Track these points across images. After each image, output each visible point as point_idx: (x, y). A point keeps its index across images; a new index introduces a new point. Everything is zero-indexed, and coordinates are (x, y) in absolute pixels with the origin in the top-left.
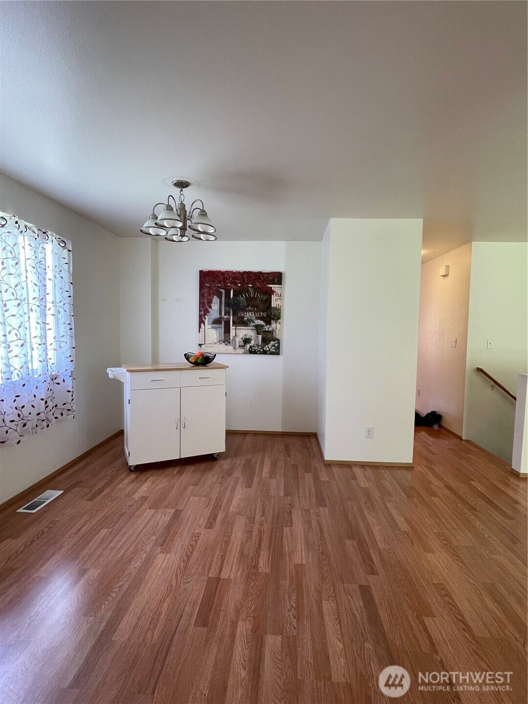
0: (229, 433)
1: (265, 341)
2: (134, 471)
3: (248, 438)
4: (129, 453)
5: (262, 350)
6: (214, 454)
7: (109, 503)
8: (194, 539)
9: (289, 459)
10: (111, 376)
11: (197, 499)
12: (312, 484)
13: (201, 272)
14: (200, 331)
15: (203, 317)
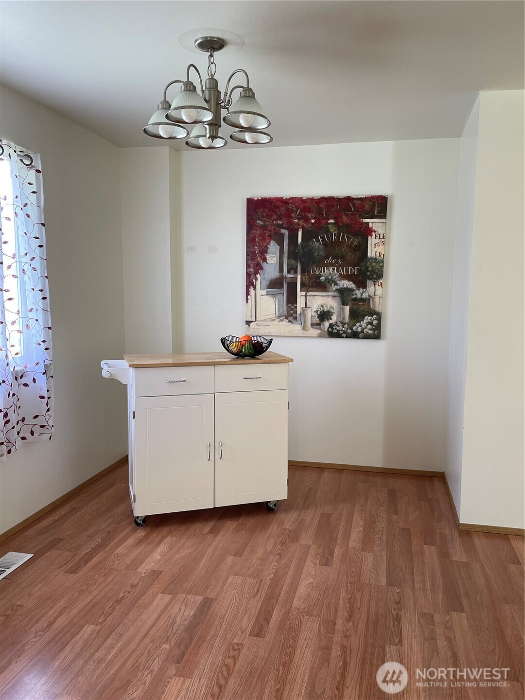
0: (294, 467)
1: (356, 316)
2: (142, 525)
3: (326, 474)
4: (134, 496)
5: (349, 331)
6: (269, 502)
7: (101, 580)
8: (232, 654)
9: (395, 517)
10: (105, 374)
11: (239, 580)
12: (437, 567)
13: (250, 201)
14: (247, 299)
15: (252, 277)
